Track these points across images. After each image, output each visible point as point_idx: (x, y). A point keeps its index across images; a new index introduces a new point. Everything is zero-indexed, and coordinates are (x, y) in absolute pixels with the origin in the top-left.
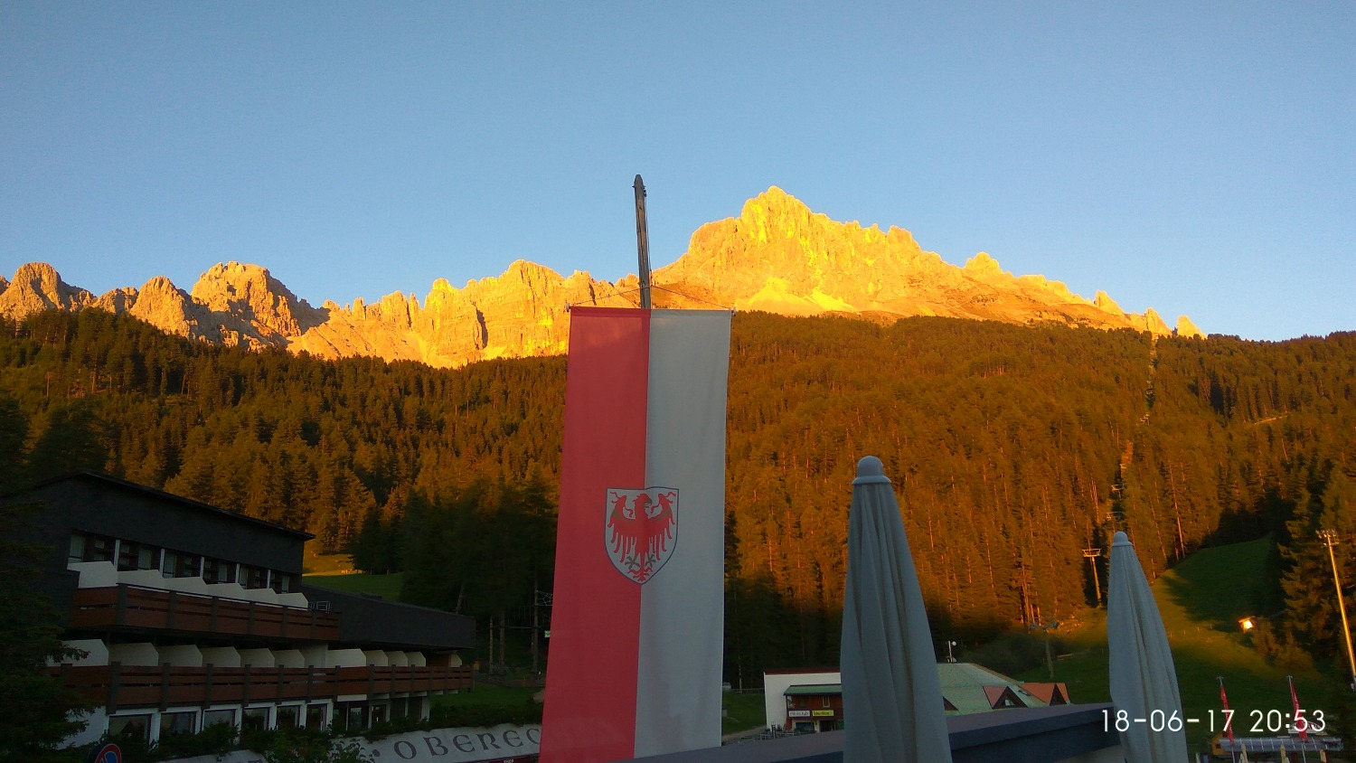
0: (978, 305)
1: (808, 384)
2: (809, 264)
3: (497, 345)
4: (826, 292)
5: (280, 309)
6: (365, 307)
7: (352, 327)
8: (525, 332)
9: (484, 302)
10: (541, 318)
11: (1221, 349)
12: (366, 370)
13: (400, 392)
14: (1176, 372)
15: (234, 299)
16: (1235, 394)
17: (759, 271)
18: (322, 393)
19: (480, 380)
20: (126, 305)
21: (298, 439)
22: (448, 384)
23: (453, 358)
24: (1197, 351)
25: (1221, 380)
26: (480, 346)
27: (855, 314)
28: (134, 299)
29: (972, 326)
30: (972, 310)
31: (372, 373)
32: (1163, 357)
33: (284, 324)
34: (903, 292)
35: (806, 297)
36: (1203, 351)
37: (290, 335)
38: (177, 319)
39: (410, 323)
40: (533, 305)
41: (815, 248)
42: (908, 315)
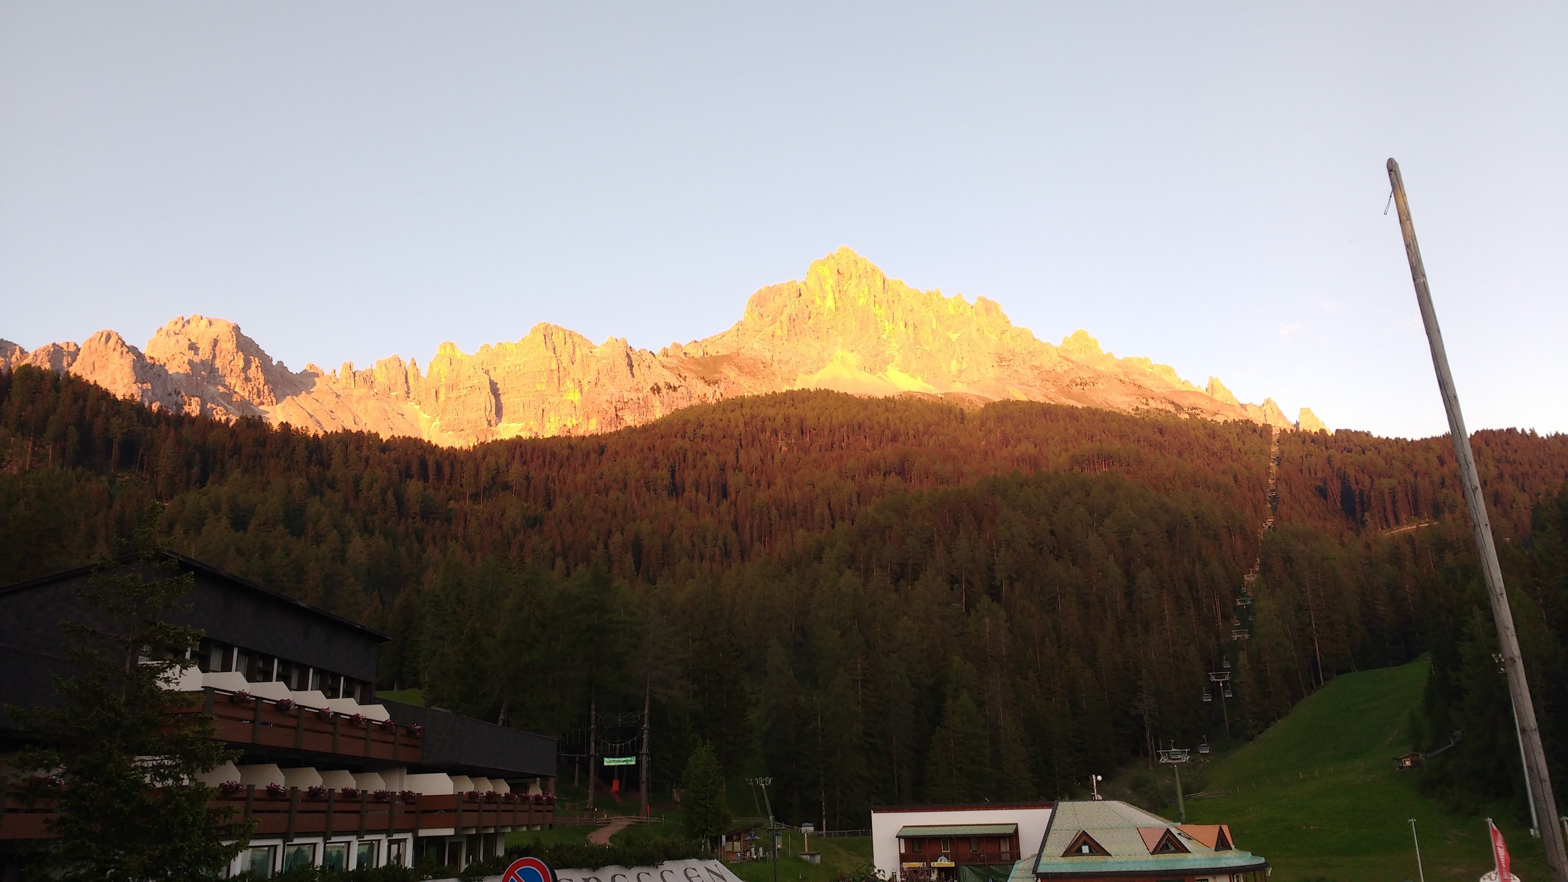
0: (1077, 390)
1: (885, 475)
2: (884, 337)
3: (513, 421)
4: (904, 369)
5: (252, 372)
6: (354, 374)
7: (338, 396)
8: (547, 407)
9: (498, 371)
10: (566, 391)
11: (1352, 446)
12: (359, 448)
13: (400, 475)
14: (1301, 471)
15: (197, 359)
16: (1369, 497)
17: (824, 344)
18: (307, 474)
19: (497, 462)
20: (65, 364)
21: (280, 527)
22: (458, 467)
23: (460, 436)
24: (1323, 448)
25: (1353, 480)
26: (493, 422)
27: (935, 396)
28: (75, 355)
29: (1071, 414)
30: (1070, 395)
31: (365, 452)
32: (1286, 455)
33: (255, 390)
34: (991, 373)
35: (880, 374)
36: (1331, 448)
37: (262, 403)
38: (126, 381)
39: (408, 393)
40: (559, 376)
41: (891, 319)
42: (997, 399)
